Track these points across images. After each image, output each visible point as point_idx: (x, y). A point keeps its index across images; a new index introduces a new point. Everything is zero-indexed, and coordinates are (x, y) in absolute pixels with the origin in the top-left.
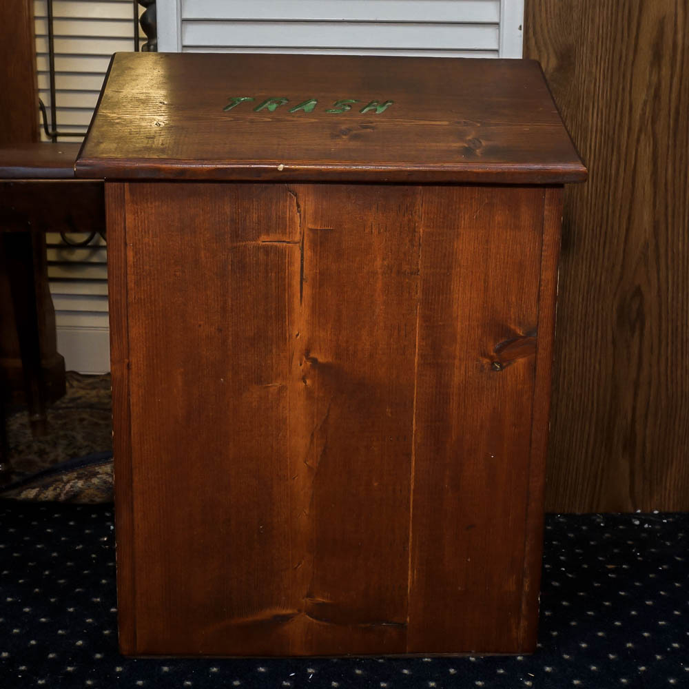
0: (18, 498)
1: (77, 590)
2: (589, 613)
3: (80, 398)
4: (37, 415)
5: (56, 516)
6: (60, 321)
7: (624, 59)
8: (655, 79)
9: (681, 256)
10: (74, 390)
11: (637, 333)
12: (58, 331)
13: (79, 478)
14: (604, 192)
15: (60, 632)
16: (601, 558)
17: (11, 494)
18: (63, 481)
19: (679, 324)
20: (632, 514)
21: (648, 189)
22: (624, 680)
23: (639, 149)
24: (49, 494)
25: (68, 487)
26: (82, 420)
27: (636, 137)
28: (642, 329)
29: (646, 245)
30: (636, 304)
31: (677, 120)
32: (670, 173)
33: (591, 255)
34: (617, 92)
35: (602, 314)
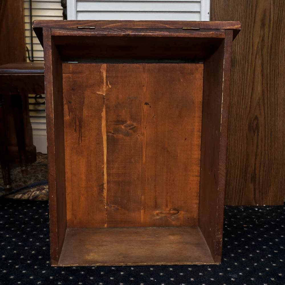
0: (13, 198)
1: (34, 233)
2: (235, 243)
3: (41, 162)
4: (24, 168)
5: (29, 205)
6: (35, 133)
7: (250, 26)
8: (262, 33)
9: (273, 103)
10: (39, 159)
11: (256, 134)
12: (34, 137)
13: (37, 190)
14: (242, 78)
15: (26, 248)
16: (241, 223)
17: (11, 196)
18: (31, 192)
19: (273, 130)
20: (255, 206)
21: (260, 77)
22: (248, 269)
23: (256, 61)
24: (26, 196)
25: (33, 194)
26: (42, 170)
27: (255, 56)
28: (258, 132)
29: (259, 99)
30: (255, 123)
31: (271, 50)
32: (268, 70)
33: (237, 103)
34: (247, 39)
35: (242, 127)
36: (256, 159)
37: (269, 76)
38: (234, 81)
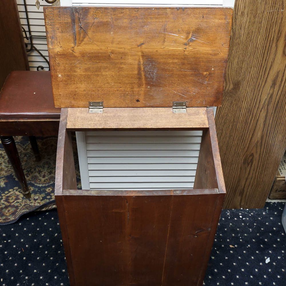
7: (260, 85)
8: (271, 92)
9: (270, 145)
11: (250, 165)
14: (245, 127)
16: (228, 240)
19: (265, 163)
21: (262, 125)
23: (261, 114)
25: (50, 207)
29: (258, 142)
30: (251, 158)
31: (277, 105)
32: (271, 121)
33: (237, 145)
34: (256, 96)
35: (238, 161)
36: (246, 181)
37: (270, 125)
38: (236, 129)
